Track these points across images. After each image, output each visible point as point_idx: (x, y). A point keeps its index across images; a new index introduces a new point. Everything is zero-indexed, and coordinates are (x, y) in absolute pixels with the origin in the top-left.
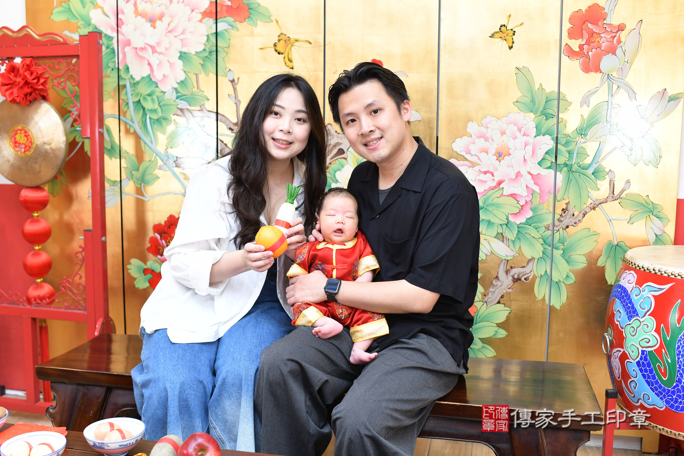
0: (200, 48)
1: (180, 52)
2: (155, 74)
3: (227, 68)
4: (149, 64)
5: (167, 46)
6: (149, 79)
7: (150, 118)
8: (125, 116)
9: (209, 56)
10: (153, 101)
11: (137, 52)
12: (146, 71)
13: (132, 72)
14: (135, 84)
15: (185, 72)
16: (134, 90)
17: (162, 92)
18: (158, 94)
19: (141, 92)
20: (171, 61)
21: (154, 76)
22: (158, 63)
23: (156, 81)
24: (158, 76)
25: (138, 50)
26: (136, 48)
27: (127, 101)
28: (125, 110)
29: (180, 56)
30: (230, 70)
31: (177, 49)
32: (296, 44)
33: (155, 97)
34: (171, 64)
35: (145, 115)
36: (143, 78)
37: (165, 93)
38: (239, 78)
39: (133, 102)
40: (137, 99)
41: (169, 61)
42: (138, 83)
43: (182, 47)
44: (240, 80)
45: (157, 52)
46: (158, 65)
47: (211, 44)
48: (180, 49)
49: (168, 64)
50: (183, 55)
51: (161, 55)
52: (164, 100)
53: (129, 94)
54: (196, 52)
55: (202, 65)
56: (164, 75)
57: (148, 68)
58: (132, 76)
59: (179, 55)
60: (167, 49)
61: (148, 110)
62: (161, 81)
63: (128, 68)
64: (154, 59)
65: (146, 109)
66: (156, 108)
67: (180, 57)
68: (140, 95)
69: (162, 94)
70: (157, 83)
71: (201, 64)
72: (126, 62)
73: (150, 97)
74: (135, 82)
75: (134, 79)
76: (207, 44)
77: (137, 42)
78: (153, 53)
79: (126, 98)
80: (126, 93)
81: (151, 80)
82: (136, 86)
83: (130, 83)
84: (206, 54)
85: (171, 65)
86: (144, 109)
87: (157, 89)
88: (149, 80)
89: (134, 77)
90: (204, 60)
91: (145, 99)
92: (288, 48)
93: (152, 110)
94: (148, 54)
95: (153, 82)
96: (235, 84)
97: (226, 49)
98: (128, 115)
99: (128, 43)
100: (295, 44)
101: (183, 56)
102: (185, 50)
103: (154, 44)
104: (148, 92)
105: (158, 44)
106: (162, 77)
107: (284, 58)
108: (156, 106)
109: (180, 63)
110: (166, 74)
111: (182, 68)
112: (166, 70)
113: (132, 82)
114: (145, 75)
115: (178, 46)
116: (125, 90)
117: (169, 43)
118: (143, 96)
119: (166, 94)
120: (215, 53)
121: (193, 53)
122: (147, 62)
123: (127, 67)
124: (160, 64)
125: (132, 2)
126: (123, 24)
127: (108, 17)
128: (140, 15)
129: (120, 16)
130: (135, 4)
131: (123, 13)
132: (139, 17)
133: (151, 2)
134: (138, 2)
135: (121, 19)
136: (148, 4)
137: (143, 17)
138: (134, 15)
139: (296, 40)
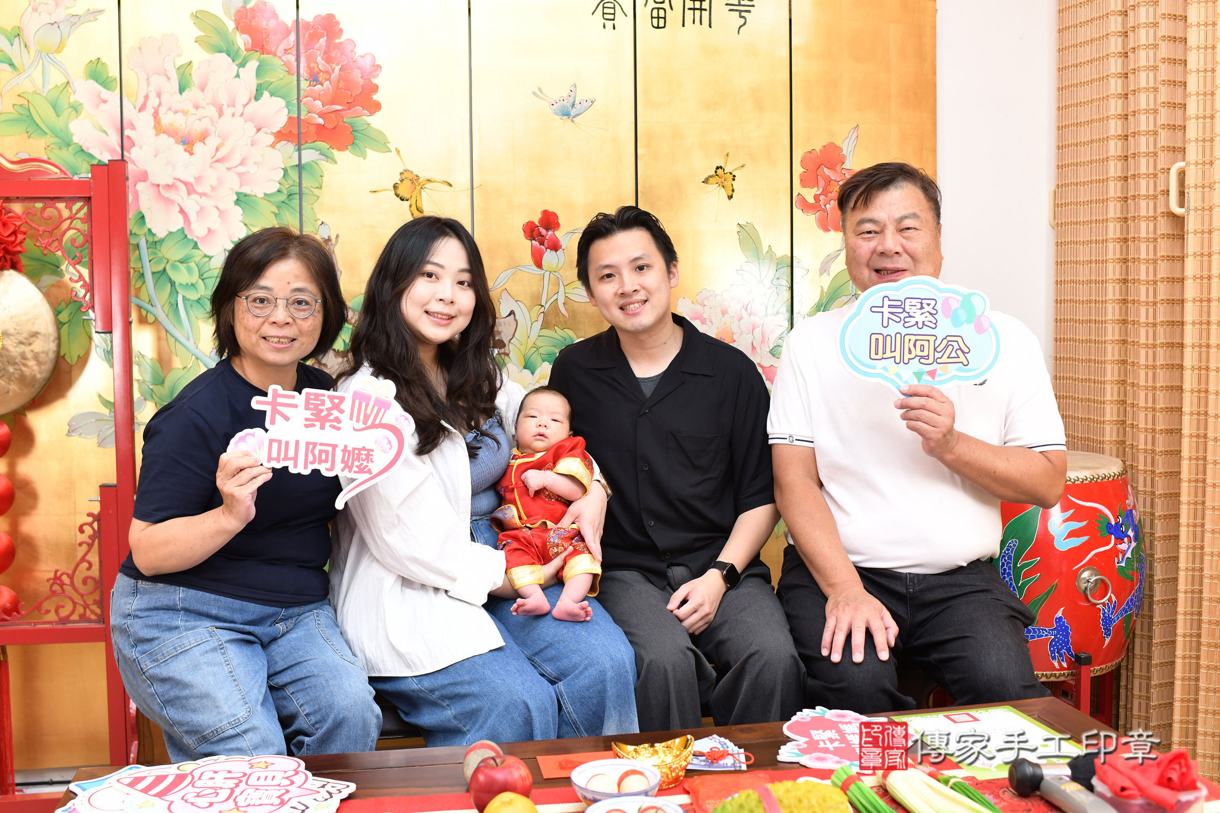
0: (273, 188)
1: (237, 194)
2: (192, 227)
3: (319, 219)
4: (182, 211)
5: (215, 183)
6: (182, 235)
7: (184, 297)
8: (137, 296)
9: (287, 201)
10: (189, 270)
11: (159, 191)
12: (177, 223)
13: (149, 224)
14: (155, 244)
15: (245, 225)
16: (154, 254)
17: (205, 256)
18: (197, 259)
19: (166, 256)
20: (221, 208)
21: (191, 231)
22: (198, 209)
23: (195, 239)
24: (198, 230)
25: (161, 187)
26: (158, 186)
27: (141, 272)
28: (138, 286)
29: (237, 200)
30: (322, 223)
31: (231, 189)
32: (428, 185)
33: (193, 265)
34: (220, 212)
35: (175, 294)
36: (170, 233)
37: (210, 258)
38: (337, 236)
39: (153, 273)
40: (161, 268)
41: (217, 208)
42: (162, 241)
43: (241, 186)
44: (340, 239)
45: (197, 193)
46: (198, 213)
47: (291, 183)
48: (237, 189)
49: (217, 212)
50: (242, 198)
51: (203, 197)
52: (210, 270)
53: (145, 258)
54: (266, 194)
55: (276, 215)
56: (209, 230)
57: (180, 217)
58: (150, 230)
59: (235, 198)
60: (213, 188)
61: (181, 284)
62: (203, 239)
63: (143, 217)
64: (191, 204)
65: (177, 284)
66: (194, 281)
67: (238, 202)
68: (166, 261)
69: (207, 259)
70: (196, 244)
71: (273, 213)
72: (139, 207)
73: (185, 265)
74: (156, 240)
75: (154, 235)
76: (283, 181)
77: (160, 174)
78: (189, 193)
79: (140, 266)
80: (140, 258)
81: (186, 236)
82: (158, 247)
83: (147, 242)
84: (283, 197)
85: (222, 213)
86: (173, 284)
87: (195, 251)
88: (182, 237)
89: (154, 231)
90: (278, 207)
91: (174, 267)
92: (415, 192)
93: (187, 284)
94: (180, 196)
95: (189, 239)
96: (332, 245)
97: (316, 192)
98: (143, 294)
99: (144, 177)
100: (426, 186)
101: (242, 200)
102: (246, 189)
103: (192, 180)
104: (180, 255)
105: (198, 179)
106: (206, 232)
107: (411, 206)
108: (195, 278)
109: (238, 210)
110: (212, 228)
111: (241, 218)
112: (213, 220)
113: (150, 239)
114: (174, 230)
115: (233, 184)
116: (137, 252)
117: (218, 179)
118: (170, 262)
119: (212, 260)
120: (297, 196)
121: (262, 195)
122: (178, 209)
123: (141, 215)
124: (201, 211)
125: (149, 111)
126: (133, 145)
127: (105, 132)
128: (165, 132)
129: (127, 132)
130: (156, 114)
131: (133, 127)
132: (164, 136)
133: (185, 113)
134: (161, 111)
135: (129, 137)
136: (180, 115)
137: (170, 135)
138: (154, 132)
139: (429, 181)
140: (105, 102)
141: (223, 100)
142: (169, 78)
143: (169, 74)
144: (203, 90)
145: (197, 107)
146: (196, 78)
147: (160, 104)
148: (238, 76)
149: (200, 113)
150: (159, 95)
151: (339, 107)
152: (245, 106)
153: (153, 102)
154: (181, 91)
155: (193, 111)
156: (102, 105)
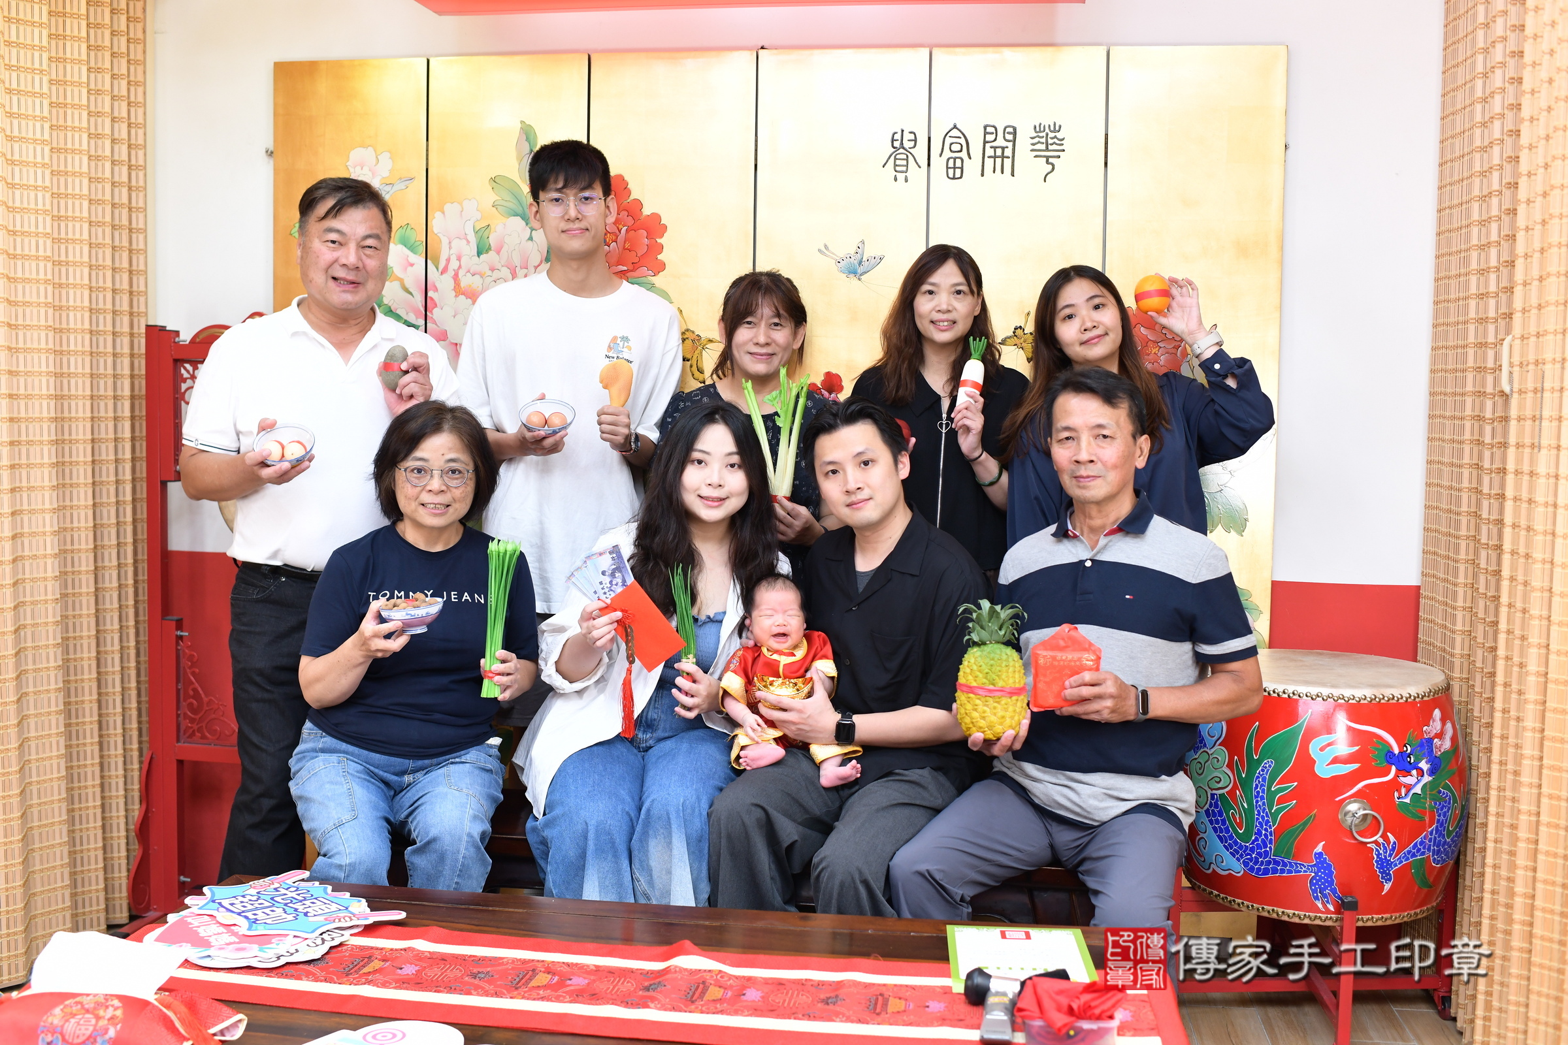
32: (711, 346)
92: (696, 352)
100: (708, 346)
107: (693, 367)
125: (451, 273)
126: (435, 306)
127: (411, 294)
128: (463, 294)
129: (430, 294)
130: (456, 276)
131: (436, 290)
132: (462, 297)
133: (482, 275)
134: (461, 273)
135: (432, 299)
136: (477, 277)
137: (468, 297)
138: (454, 294)
139: (711, 341)
140: (412, 265)
141: (517, 261)
142: (468, 242)
143: (469, 238)
144: (498, 252)
145: (492, 269)
146: (493, 241)
147: (460, 267)
148: (531, 238)
149: (496, 274)
150: (459, 259)
151: (625, 268)
152: (536, 267)
153: (454, 265)
154: (479, 254)
155: (490, 273)
156: (410, 268)
